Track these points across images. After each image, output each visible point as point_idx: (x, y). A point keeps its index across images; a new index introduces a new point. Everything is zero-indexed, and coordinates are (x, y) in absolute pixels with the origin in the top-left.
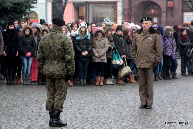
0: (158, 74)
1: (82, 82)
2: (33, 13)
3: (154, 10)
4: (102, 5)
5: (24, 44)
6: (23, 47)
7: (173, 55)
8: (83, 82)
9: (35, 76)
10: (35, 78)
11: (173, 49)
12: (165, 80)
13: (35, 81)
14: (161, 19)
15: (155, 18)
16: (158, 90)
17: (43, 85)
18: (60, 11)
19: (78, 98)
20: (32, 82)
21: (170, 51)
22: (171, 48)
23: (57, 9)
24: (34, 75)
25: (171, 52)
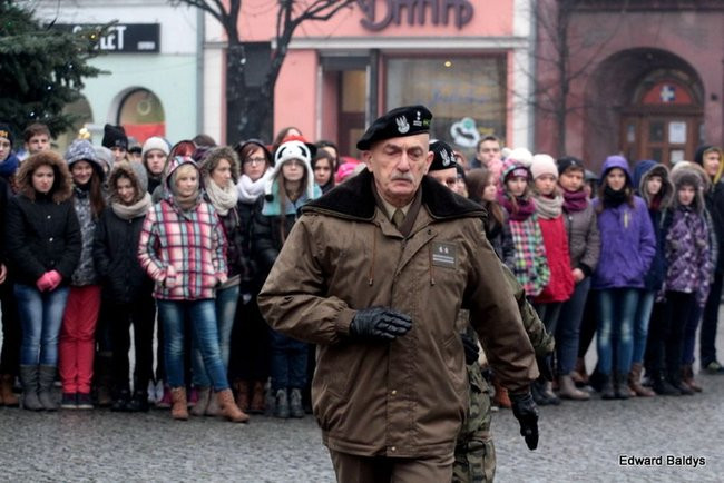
0: (629, 369)
1: (284, 401)
2: (143, 94)
3: (671, 89)
4: (448, 64)
5: (30, 232)
6: (27, 248)
7: (702, 289)
8: (289, 399)
9: (80, 374)
10: (81, 381)
11: (700, 265)
12: (661, 399)
13: (78, 393)
14: (703, 128)
15: (678, 124)
16: (606, 441)
17: (113, 410)
18: (256, 90)
19: (242, 472)
20: (69, 398)
21: (692, 271)
22: (694, 259)
23: (243, 82)
24: (76, 365)
25: (693, 276)
